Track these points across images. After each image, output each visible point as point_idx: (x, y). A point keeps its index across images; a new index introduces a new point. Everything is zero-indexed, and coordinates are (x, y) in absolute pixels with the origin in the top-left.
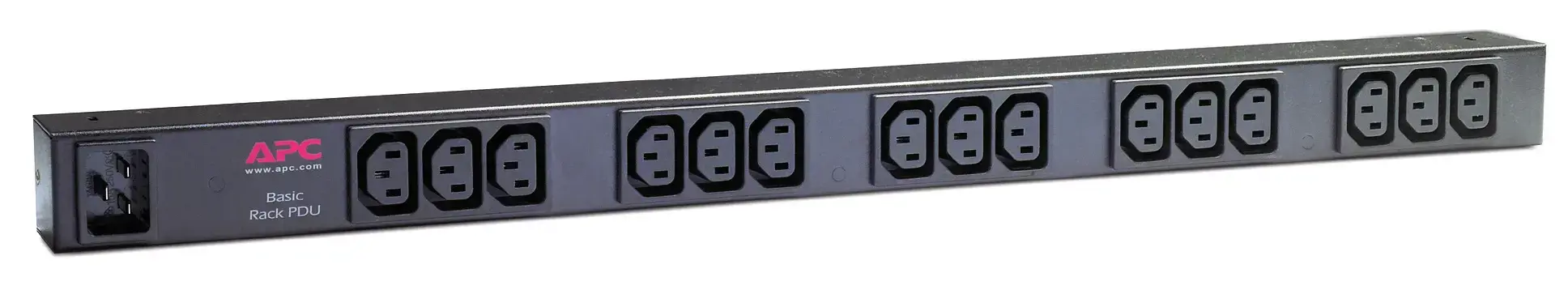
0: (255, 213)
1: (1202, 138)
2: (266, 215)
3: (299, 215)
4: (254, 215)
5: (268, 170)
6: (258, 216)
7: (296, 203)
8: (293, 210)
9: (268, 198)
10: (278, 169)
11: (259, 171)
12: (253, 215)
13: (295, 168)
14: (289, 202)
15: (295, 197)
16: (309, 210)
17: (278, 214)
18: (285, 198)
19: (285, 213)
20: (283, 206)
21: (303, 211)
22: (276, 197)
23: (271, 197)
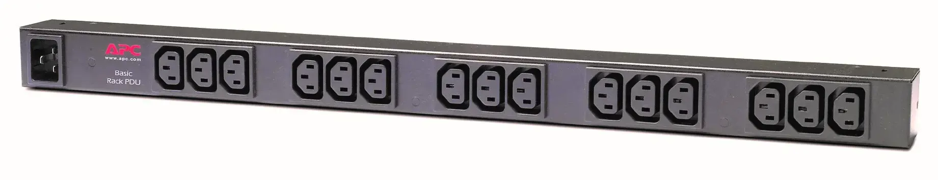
0: (110, 80)
1: (644, 110)
2: (114, 82)
3: (130, 84)
6: (111, 82)
7: (129, 78)
9: (116, 73)
10: (120, 59)
13: (128, 59)
14: (125, 77)
15: (128, 74)
16: (135, 82)
17: (121, 82)
18: (124, 74)
19: (124, 82)
20: (123, 78)
21: (132, 82)
22: (120, 73)
23: (117, 73)
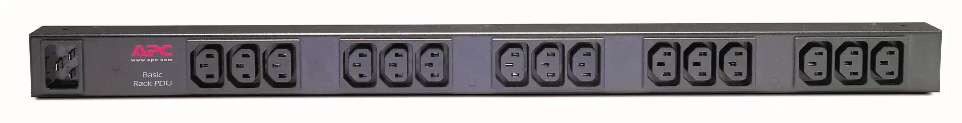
1: (701, 74)
2: (142, 84)
3: (160, 86)
5: (143, 60)
6: (138, 84)
7: (158, 79)
8: (157, 82)
9: (144, 75)
10: (149, 60)
11: (138, 60)
12: (135, 83)
13: (158, 60)
14: (154, 79)
15: (158, 75)
16: (166, 83)
17: (149, 84)
18: (153, 76)
19: (153, 84)
21: (162, 83)
22: (148, 75)
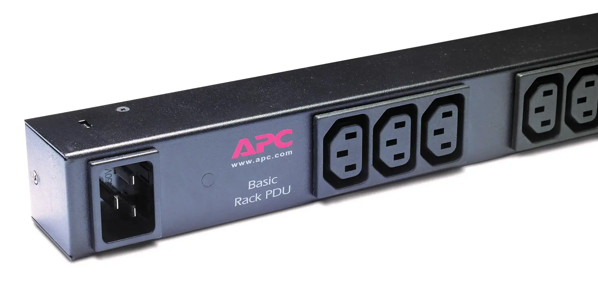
0: (239, 200)
2: (248, 200)
3: (274, 196)
4: (238, 202)
5: (249, 162)
6: (241, 202)
7: (271, 187)
8: (269, 192)
9: (250, 185)
10: (257, 160)
11: (242, 164)
13: (271, 157)
15: (271, 181)
16: (282, 191)
17: (257, 198)
18: (263, 183)
19: (263, 197)
20: (262, 191)
21: (277, 192)
22: (256, 184)
23: (252, 185)
